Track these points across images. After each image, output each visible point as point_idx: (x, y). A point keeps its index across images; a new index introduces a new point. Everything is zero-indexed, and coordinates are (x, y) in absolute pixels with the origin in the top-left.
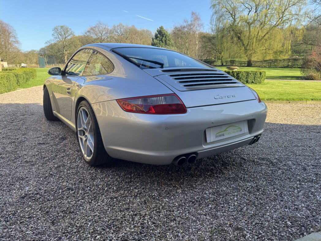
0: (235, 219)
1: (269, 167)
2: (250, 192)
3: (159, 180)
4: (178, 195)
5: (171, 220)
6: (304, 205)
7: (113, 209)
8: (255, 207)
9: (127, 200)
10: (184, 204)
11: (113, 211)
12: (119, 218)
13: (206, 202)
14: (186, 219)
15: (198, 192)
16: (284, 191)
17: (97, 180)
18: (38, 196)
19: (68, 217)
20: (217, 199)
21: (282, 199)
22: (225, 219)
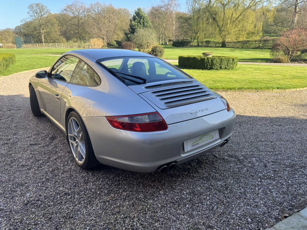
0: (207, 217)
1: (237, 165)
2: (220, 191)
3: (144, 181)
4: (160, 197)
5: (156, 221)
6: (263, 202)
7: (106, 213)
8: (223, 206)
9: (118, 204)
10: (165, 205)
11: (107, 214)
12: (112, 221)
13: (184, 202)
14: (168, 219)
15: (177, 193)
16: (247, 188)
17: (89, 184)
18: (39, 202)
19: (69, 222)
20: (193, 199)
21: (245, 197)
22: (199, 218)
